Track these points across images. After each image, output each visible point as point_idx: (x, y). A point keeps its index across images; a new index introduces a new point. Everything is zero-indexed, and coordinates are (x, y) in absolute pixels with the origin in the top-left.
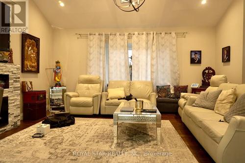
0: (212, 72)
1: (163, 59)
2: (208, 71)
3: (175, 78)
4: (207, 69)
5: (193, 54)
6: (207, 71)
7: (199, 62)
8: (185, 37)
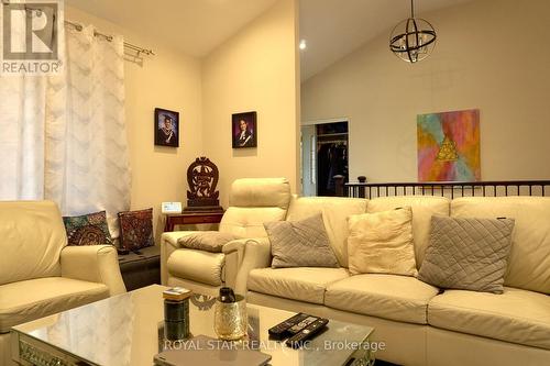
0: (210, 170)
1: (86, 121)
2: (203, 169)
3: (120, 187)
4: (198, 162)
5: (162, 118)
6: (199, 168)
7: (174, 143)
8: (141, 64)
